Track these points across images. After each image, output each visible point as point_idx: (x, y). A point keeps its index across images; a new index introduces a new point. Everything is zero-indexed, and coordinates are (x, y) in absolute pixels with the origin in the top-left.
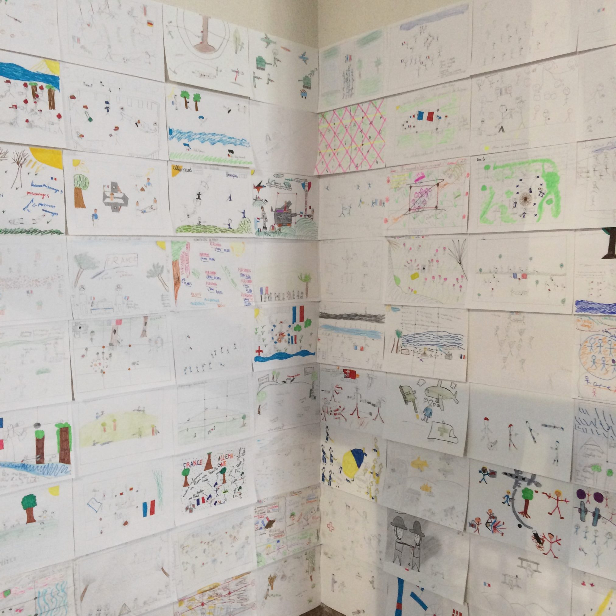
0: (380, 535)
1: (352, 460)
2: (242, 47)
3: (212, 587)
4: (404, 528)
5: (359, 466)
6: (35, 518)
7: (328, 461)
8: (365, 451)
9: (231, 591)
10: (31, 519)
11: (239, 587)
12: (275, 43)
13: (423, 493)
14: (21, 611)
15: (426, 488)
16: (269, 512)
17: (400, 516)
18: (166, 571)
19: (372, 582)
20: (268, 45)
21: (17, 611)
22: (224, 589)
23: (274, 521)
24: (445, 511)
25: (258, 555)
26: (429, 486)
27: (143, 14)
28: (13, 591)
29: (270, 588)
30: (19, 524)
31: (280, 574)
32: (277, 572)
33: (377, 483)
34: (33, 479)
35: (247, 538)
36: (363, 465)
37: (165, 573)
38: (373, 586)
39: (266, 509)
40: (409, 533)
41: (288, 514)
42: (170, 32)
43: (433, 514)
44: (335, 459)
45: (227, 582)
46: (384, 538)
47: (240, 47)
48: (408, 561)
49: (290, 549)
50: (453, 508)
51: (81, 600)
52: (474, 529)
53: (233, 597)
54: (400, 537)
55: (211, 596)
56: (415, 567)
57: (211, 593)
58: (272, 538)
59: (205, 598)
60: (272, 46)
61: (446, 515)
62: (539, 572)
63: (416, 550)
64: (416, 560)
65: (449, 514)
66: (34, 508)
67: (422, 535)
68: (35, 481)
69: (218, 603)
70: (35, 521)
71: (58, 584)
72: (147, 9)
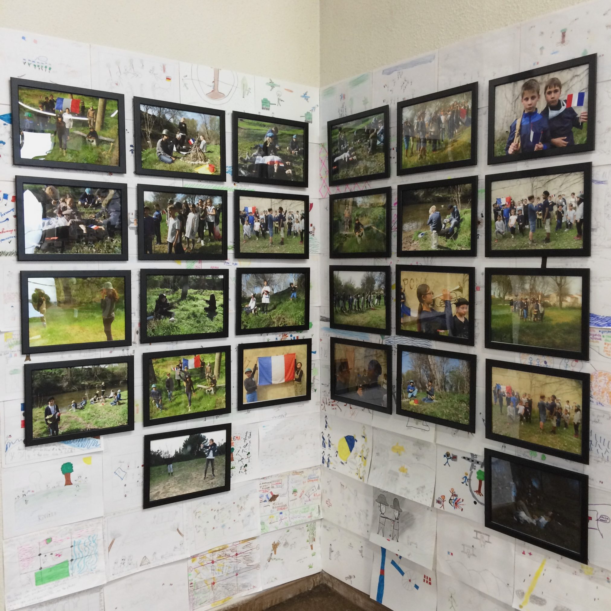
0: (367, 510)
1: (346, 445)
2: (249, 92)
3: (221, 548)
4: (386, 504)
5: (351, 451)
6: (72, 482)
7: (327, 445)
8: (356, 438)
9: (238, 553)
10: (68, 482)
11: (245, 550)
12: (279, 86)
13: (401, 474)
14: (60, 556)
15: (403, 470)
16: (273, 487)
17: (383, 494)
18: (181, 532)
19: (361, 552)
20: (272, 88)
21: (57, 555)
22: (232, 550)
23: (278, 496)
24: (417, 489)
25: (262, 523)
26: (405, 468)
27: (163, 71)
28: (54, 539)
29: (273, 552)
30: (59, 486)
31: (283, 542)
32: (280, 540)
33: (365, 465)
34: (70, 450)
35: (252, 509)
36: (354, 449)
37: (180, 533)
38: (362, 555)
39: (270, 485)
40: (390, 509)
41: (291, 491)
42: (185, 85)
43: (408, 492)
44: (333, 445)
45: (235, 544)
46: (371, 514)
47: (247, 92)
48: (389, 533)
49: (292, 520)
50: (423, 487)
51: (109, 551)
52: (440, 505)
53: (239, 558)
54: (383, 512)
55: (220, 556)
56: (395, 538)
57: (220, 553)
58: (275, 510)
59: (215, 558)
60: (276, 89)
61: (418, 493)
62: (490, 543)
63: (396, 523)
64: (396, 532)
65: (420, 492)
66: (71, 474)
67: (400, 511)
68: (72, 452)
69: (226, 562)
70: (72, 484)
71: (90, 536)
72: (166, 67)
